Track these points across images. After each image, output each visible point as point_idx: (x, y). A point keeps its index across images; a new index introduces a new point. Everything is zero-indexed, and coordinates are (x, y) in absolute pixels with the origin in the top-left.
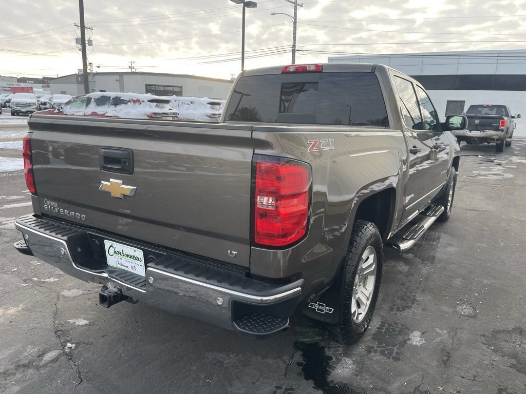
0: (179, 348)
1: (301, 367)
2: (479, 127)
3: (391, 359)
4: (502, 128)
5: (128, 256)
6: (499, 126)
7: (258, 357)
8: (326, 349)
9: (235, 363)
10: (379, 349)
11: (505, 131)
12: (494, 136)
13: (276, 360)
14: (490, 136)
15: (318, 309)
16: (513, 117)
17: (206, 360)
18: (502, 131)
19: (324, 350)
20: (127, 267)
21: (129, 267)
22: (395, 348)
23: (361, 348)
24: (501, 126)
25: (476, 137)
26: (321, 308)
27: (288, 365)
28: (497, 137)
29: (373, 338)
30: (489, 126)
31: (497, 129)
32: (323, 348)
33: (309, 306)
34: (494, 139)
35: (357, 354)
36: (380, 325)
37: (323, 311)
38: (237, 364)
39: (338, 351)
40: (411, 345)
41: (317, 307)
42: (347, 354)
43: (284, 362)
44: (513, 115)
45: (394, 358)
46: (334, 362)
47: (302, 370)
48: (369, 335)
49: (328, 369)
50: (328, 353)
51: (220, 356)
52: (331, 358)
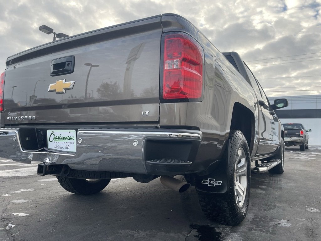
0: (98, 228)
1: (198, 238)
2: (287, 135)
3: (269, 233)
4: (302, 135)
5: (64, 138)
6: (300, 134)
7: (162, 233)
8: (216, 229)
9: (144, 235)
10: (258, 229)
11: (304, 137)
12: (297, 140)
13: (177, 234)
14: (295, 140)
15: (210, 184)
16: (307, 131)
17: (120, 234)
18: (302, 137)
19: (215, 229)
20: (62, 148)
21: (64, 147)
22: (270, 228)
23: (243, 228)
24: (301, 134)
25: (287, 141)
26: (212, 182)
27: (187, 237)
28: (300, 141)
29: (251, 223)
30: (294, 134)
31: (299, 136)
32: (213, 228)
33: (202, 183)
34: (298, 143)
35: (241, 231)
36: (254, 217)
37: (213, 185)
38: (145, 236)
39: (226, 229)
40: (282, 227)
41: (208, 182)
42: (233, 231)
43: (184, 235)
44: (307, 130)
45: (270, 233)
46: (224, 235)
47: (199, 239)
48: (247, 222)
49: (220, 239)
50: (217, 230)
51: (131, 232)
52: (221, 233)
